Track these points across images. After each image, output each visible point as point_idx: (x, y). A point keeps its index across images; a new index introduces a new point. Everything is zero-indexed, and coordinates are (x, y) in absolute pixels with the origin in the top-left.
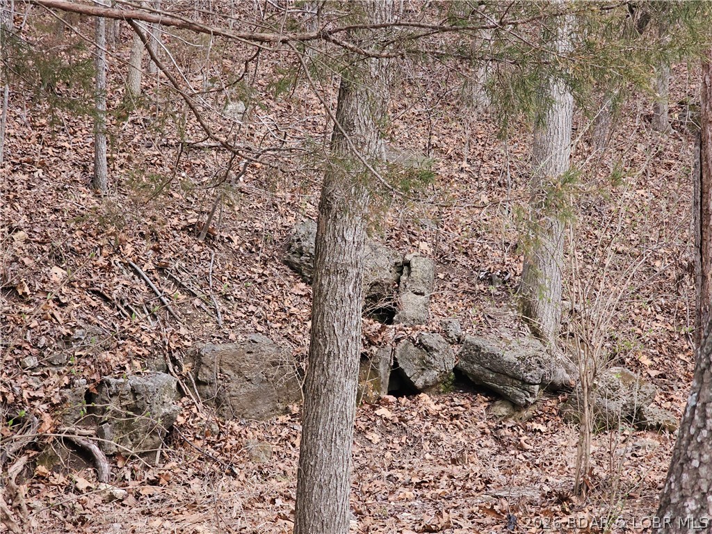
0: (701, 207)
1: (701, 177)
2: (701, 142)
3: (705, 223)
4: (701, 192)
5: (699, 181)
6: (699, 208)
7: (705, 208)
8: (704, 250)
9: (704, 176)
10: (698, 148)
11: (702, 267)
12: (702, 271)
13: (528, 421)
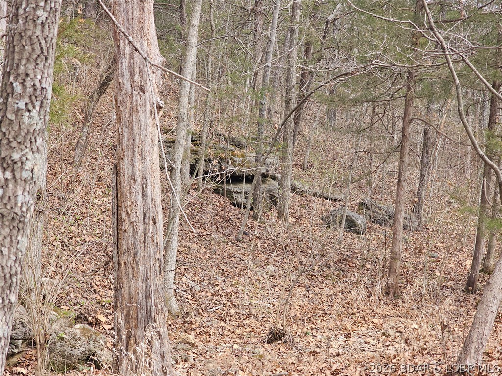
0: (117, 216)
1: (117, 196)
2: (117, 172)
3: (119, 227)
4: (117, 206)
5: (116, 199)
6: (116, 217)
7: (119, 217)
8: (119, 246)
9: (119, 195)
10: (115, 176)
11: (118, 257)
12: (118, 260)
13: (15, 366)
